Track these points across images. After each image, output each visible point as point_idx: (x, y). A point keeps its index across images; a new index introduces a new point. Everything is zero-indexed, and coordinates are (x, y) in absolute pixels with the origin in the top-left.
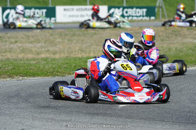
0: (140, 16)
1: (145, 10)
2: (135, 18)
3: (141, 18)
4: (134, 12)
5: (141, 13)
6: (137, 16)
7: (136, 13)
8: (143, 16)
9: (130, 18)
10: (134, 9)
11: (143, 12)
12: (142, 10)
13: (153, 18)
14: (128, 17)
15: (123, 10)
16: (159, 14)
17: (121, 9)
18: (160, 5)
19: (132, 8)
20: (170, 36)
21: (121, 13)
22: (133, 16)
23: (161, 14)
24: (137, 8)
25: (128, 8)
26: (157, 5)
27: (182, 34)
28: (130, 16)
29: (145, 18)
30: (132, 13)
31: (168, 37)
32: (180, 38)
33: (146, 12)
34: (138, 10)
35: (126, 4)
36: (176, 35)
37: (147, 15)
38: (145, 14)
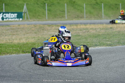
0: (13, 18)
1: (16, 14)
2: (10, 19)
3: (14, 19)
4: (9, 16)
5: (14, 16)
6: (11, 18)
7: (11, 16)
8: (15, 18)
9: (7, 19)
10: (10, 14)
11: (15, 15)
12: (14, 14)
13: (21, 19)
14: (6, 18)
15: (3, 15)
16: (24, 17)
17: (2, 14)
18: (25, 11)
19: (8, 13)
20: (39, 30)
21: (2, 16)
22: (9, 18)
23: (26, 17)
24: (11, 13)
25: (6, 13)
26: (24, 11)
27: (46, 29)
28: (7, 18)
29: (16, 19)
30: (8, 16)
31: (38, 31)
32: (46, 32)
33: (17, 15)
34: (12, 14)
35: (5, 11)
36: (43, 30)
37: (17, 18)
38: (16, 17)
